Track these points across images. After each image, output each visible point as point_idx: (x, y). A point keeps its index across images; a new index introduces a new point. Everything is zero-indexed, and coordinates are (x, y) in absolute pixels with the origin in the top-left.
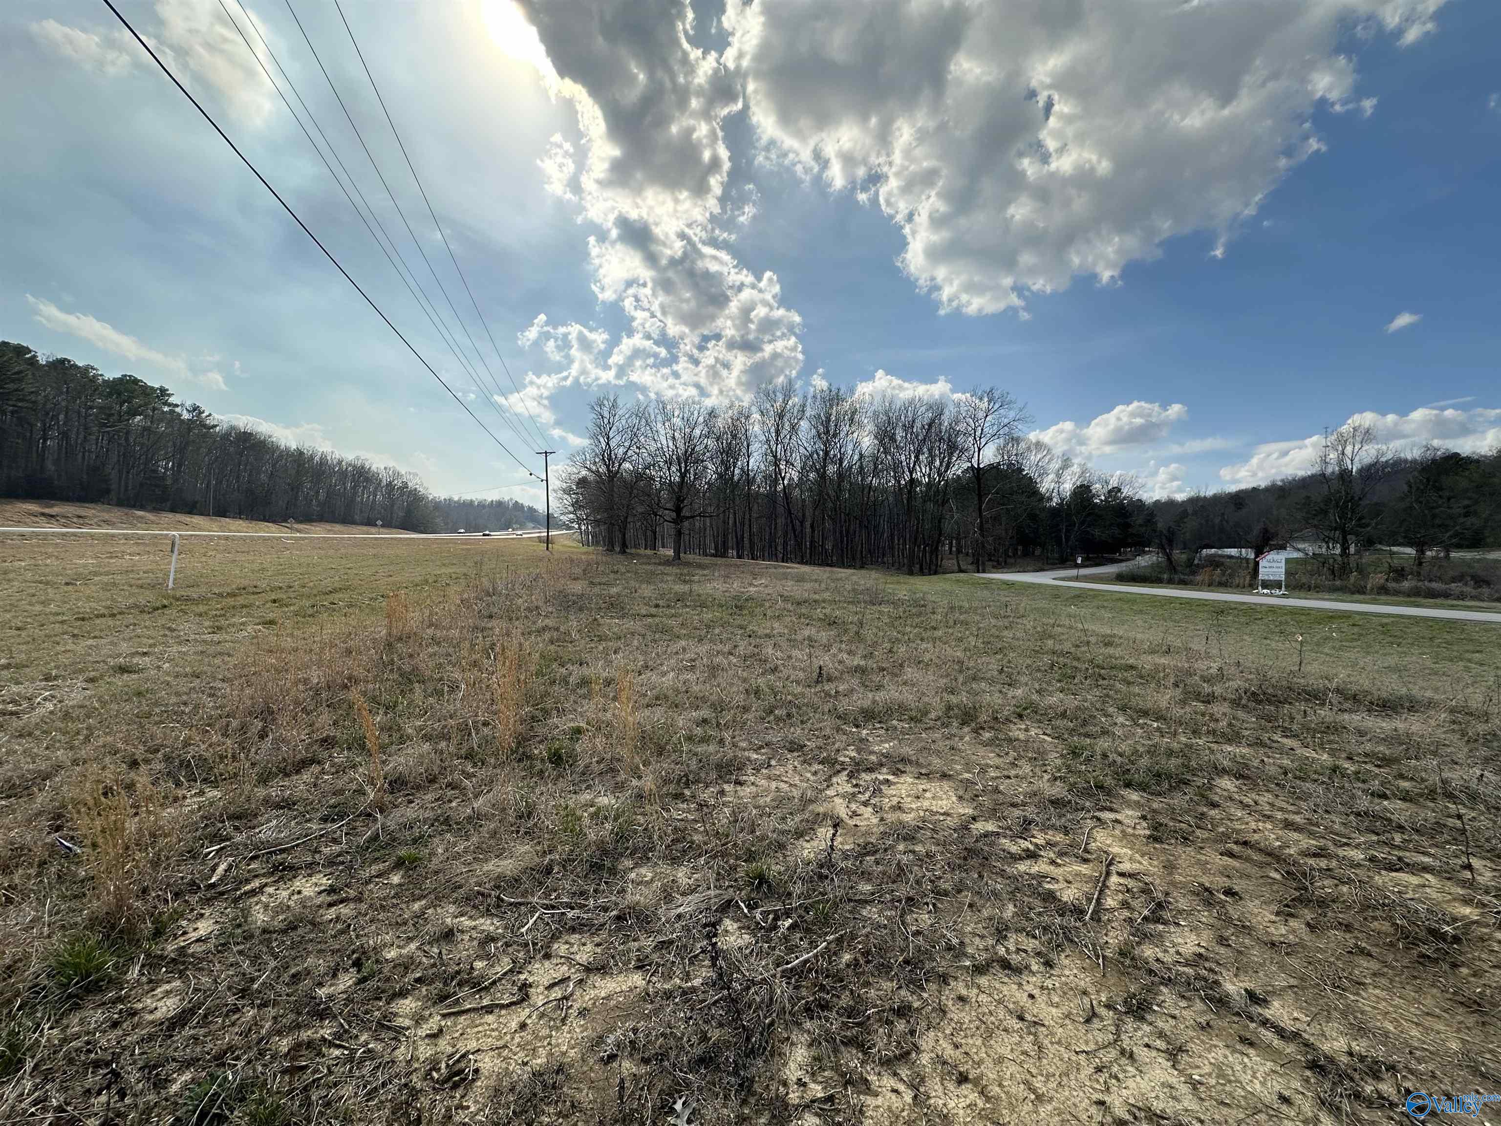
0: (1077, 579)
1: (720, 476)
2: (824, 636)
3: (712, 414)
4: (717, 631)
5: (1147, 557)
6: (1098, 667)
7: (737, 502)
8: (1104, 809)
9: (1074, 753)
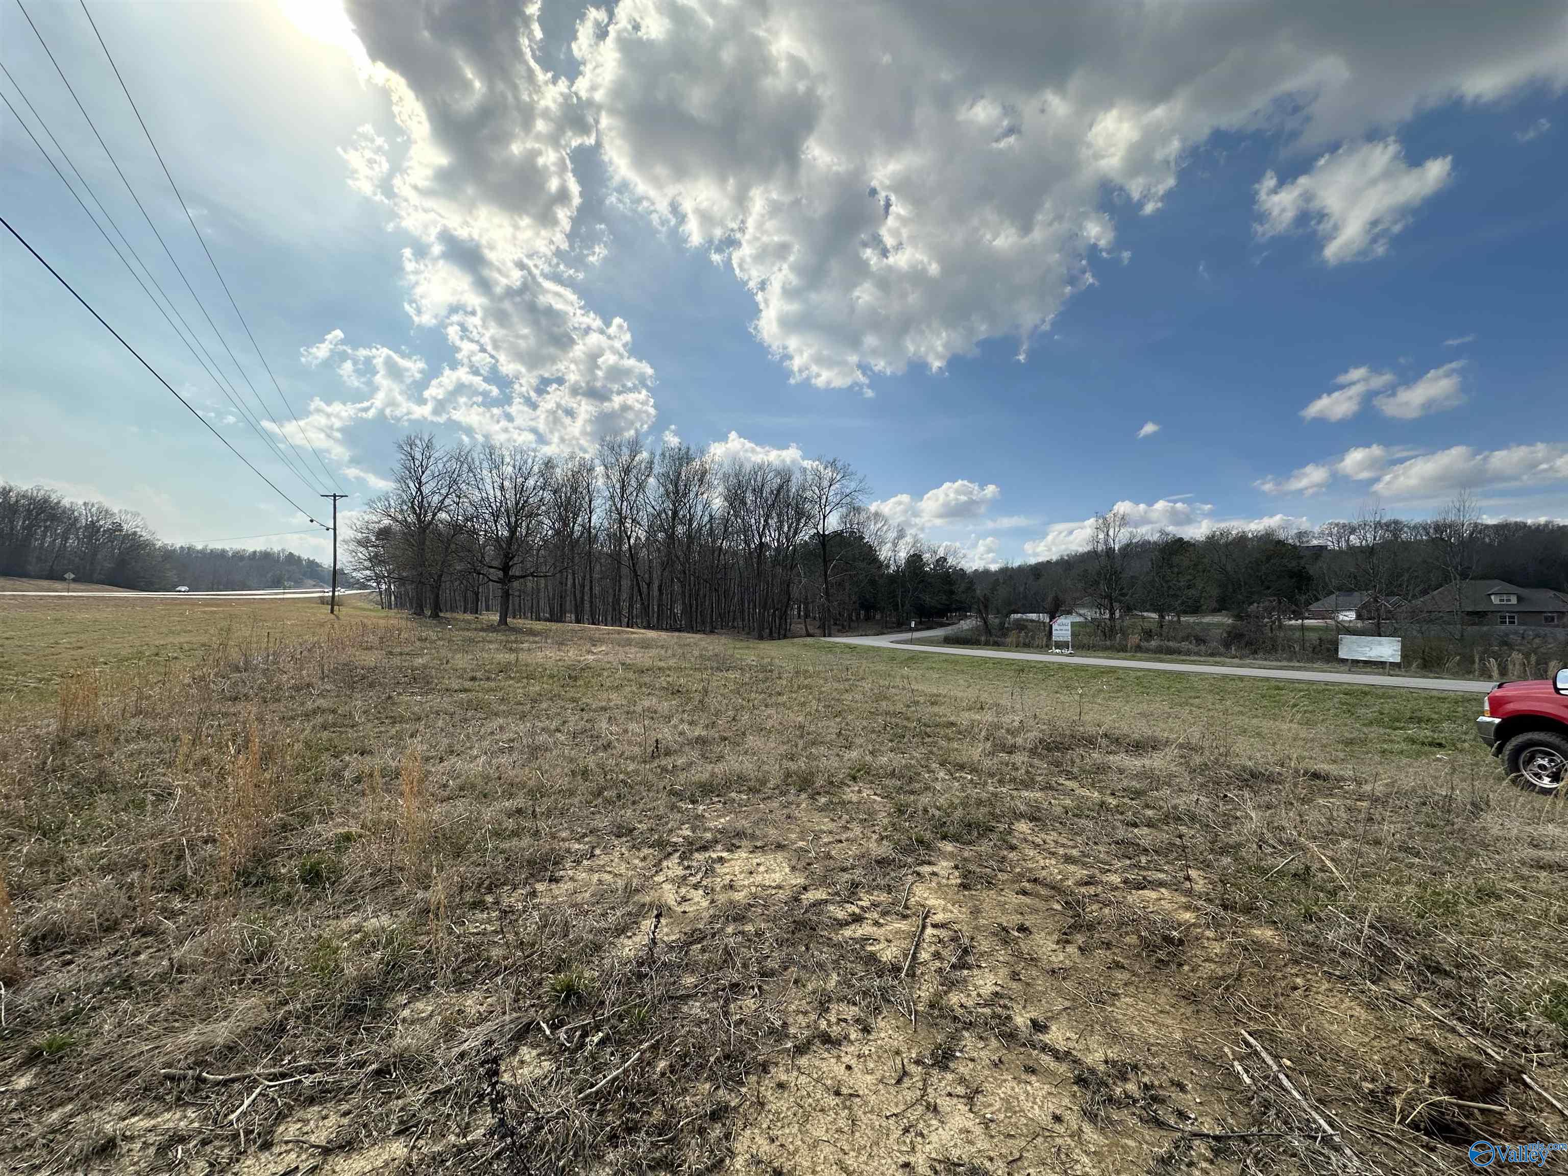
0: (911, 642)
1: (558, 532)
2: (665, 707)
3: (549, 464)
4: (544, 705)
5: (968, 621)
6: (925, 725)
7: (577, 559)
8: (924, 863)
9: (900, 810)
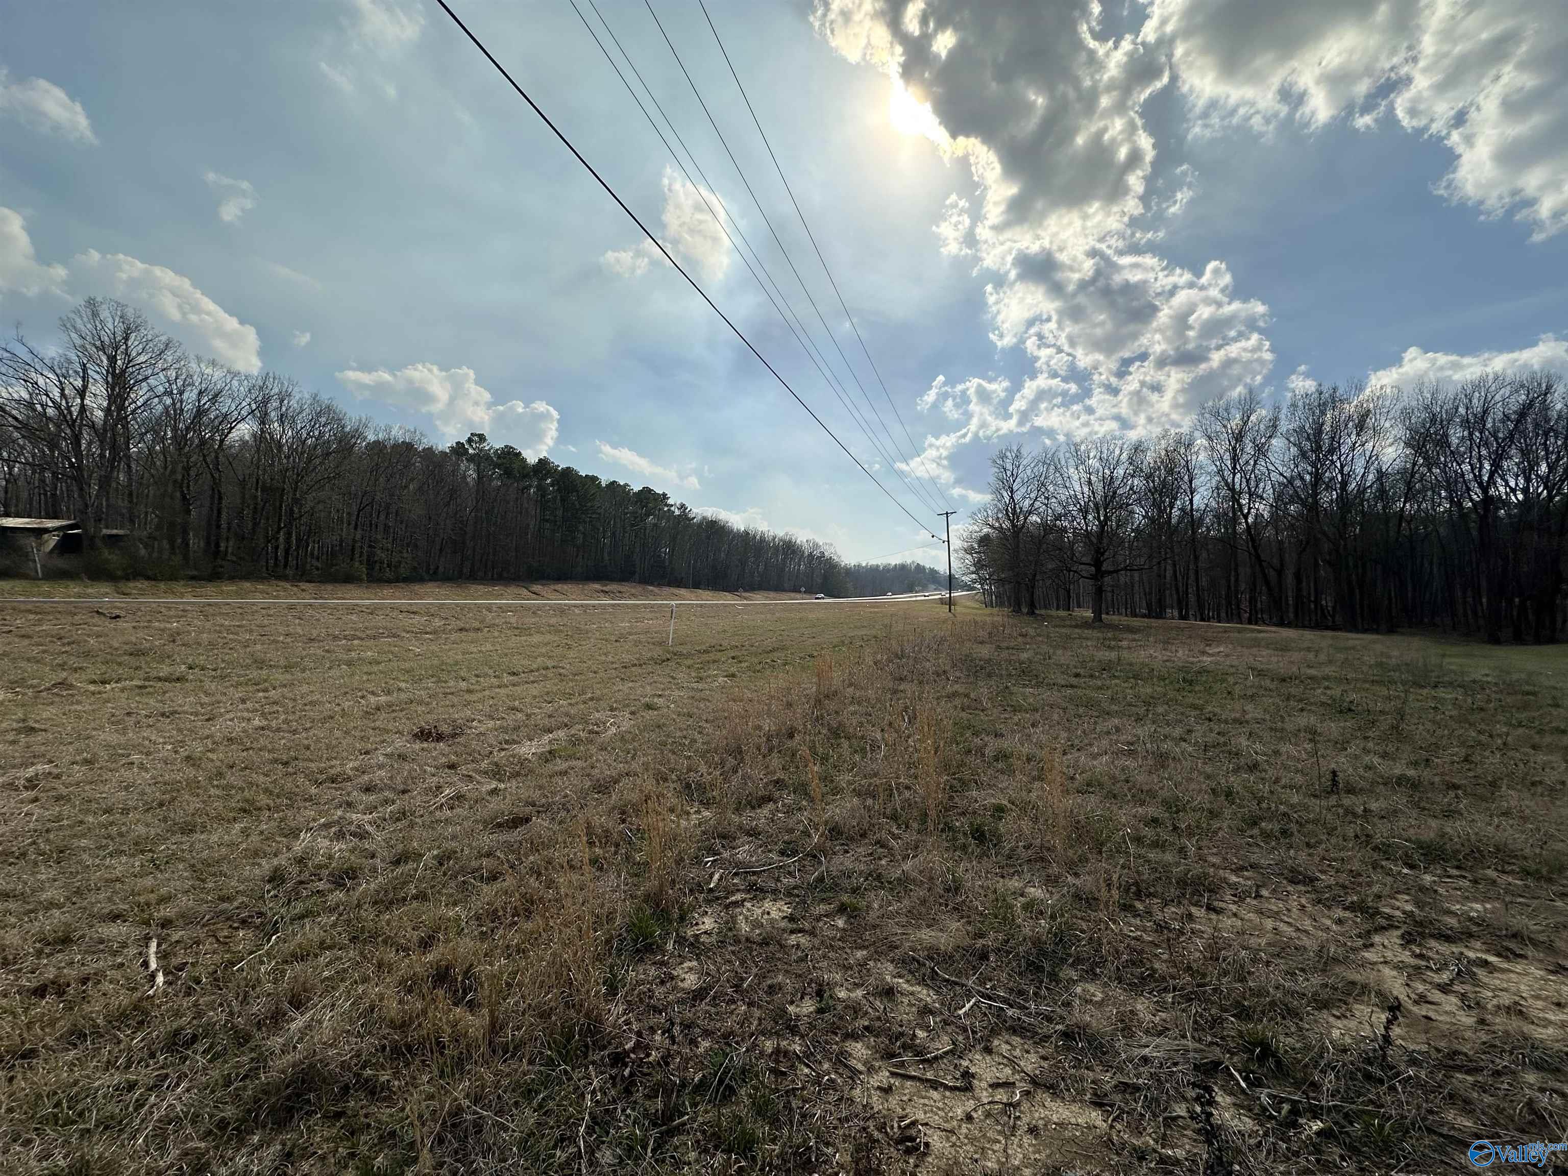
1: (1152, 520)
3: (1138, 448)
7: (1178, 550)
